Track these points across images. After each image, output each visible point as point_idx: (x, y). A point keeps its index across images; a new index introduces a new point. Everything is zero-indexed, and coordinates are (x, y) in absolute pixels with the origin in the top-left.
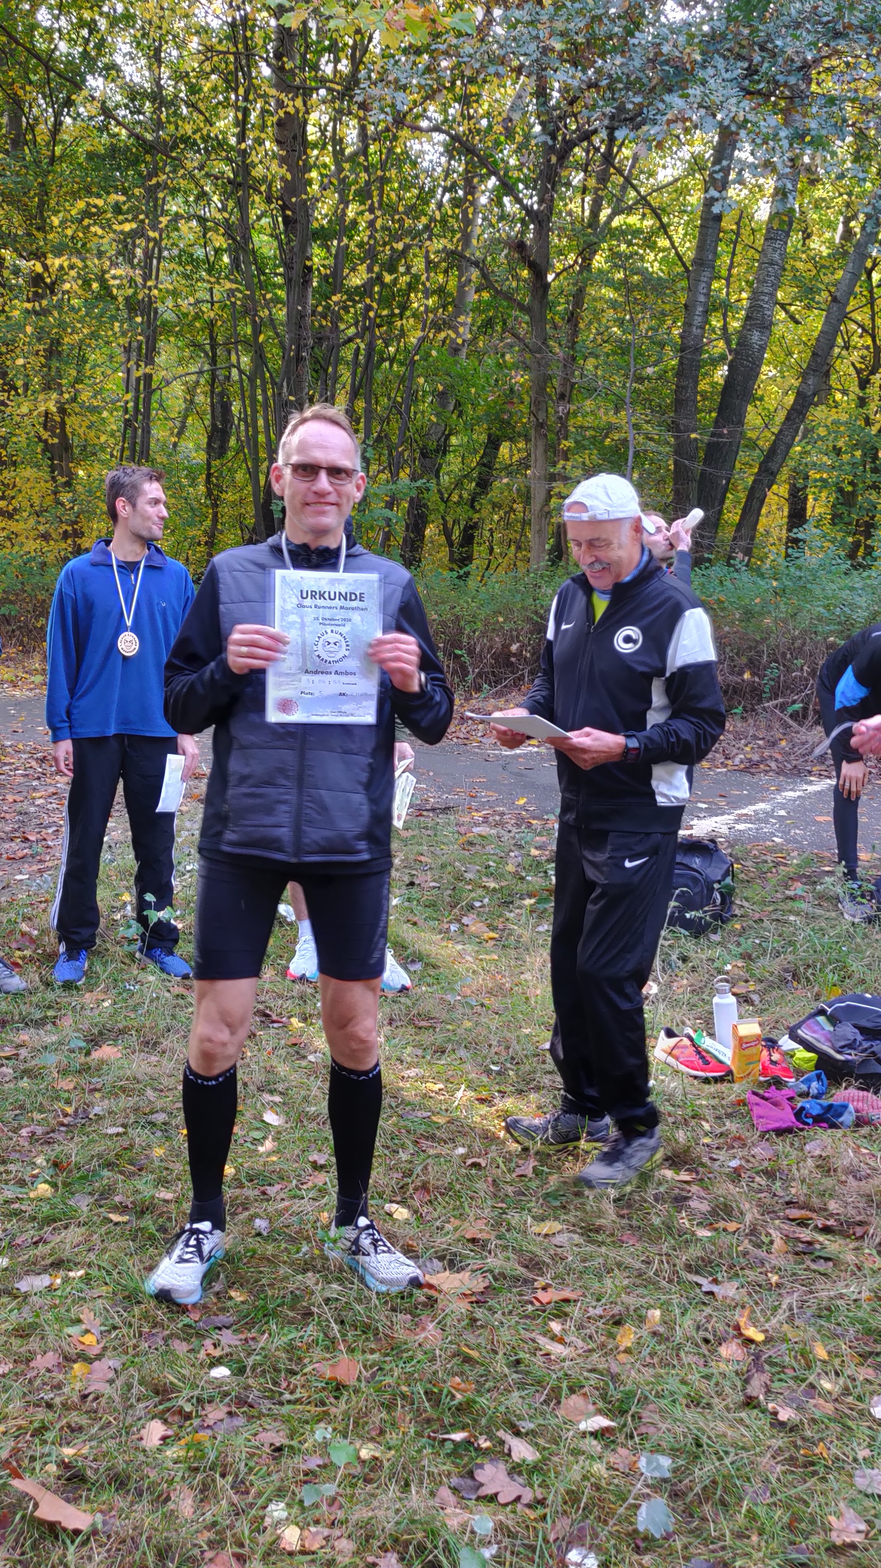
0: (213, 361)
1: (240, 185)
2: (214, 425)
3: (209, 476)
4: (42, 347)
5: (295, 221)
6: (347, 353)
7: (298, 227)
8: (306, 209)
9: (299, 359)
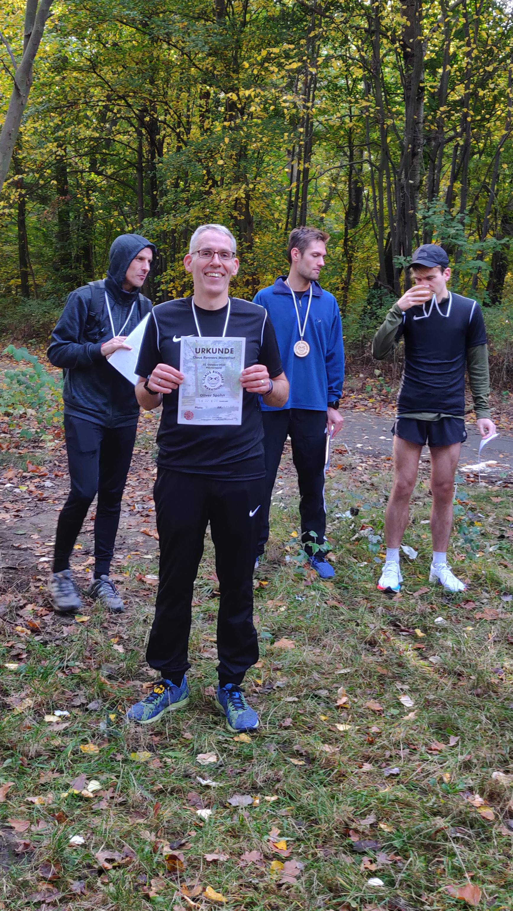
0: (351, 157)
1: (373, 32)
2: (350, 203)
3: (346, 240)
4: (234, 153)
5: (413, 55)
6: (448, 149)
7: (415, 59)
8: (420, 47)
9: (414, 154)
